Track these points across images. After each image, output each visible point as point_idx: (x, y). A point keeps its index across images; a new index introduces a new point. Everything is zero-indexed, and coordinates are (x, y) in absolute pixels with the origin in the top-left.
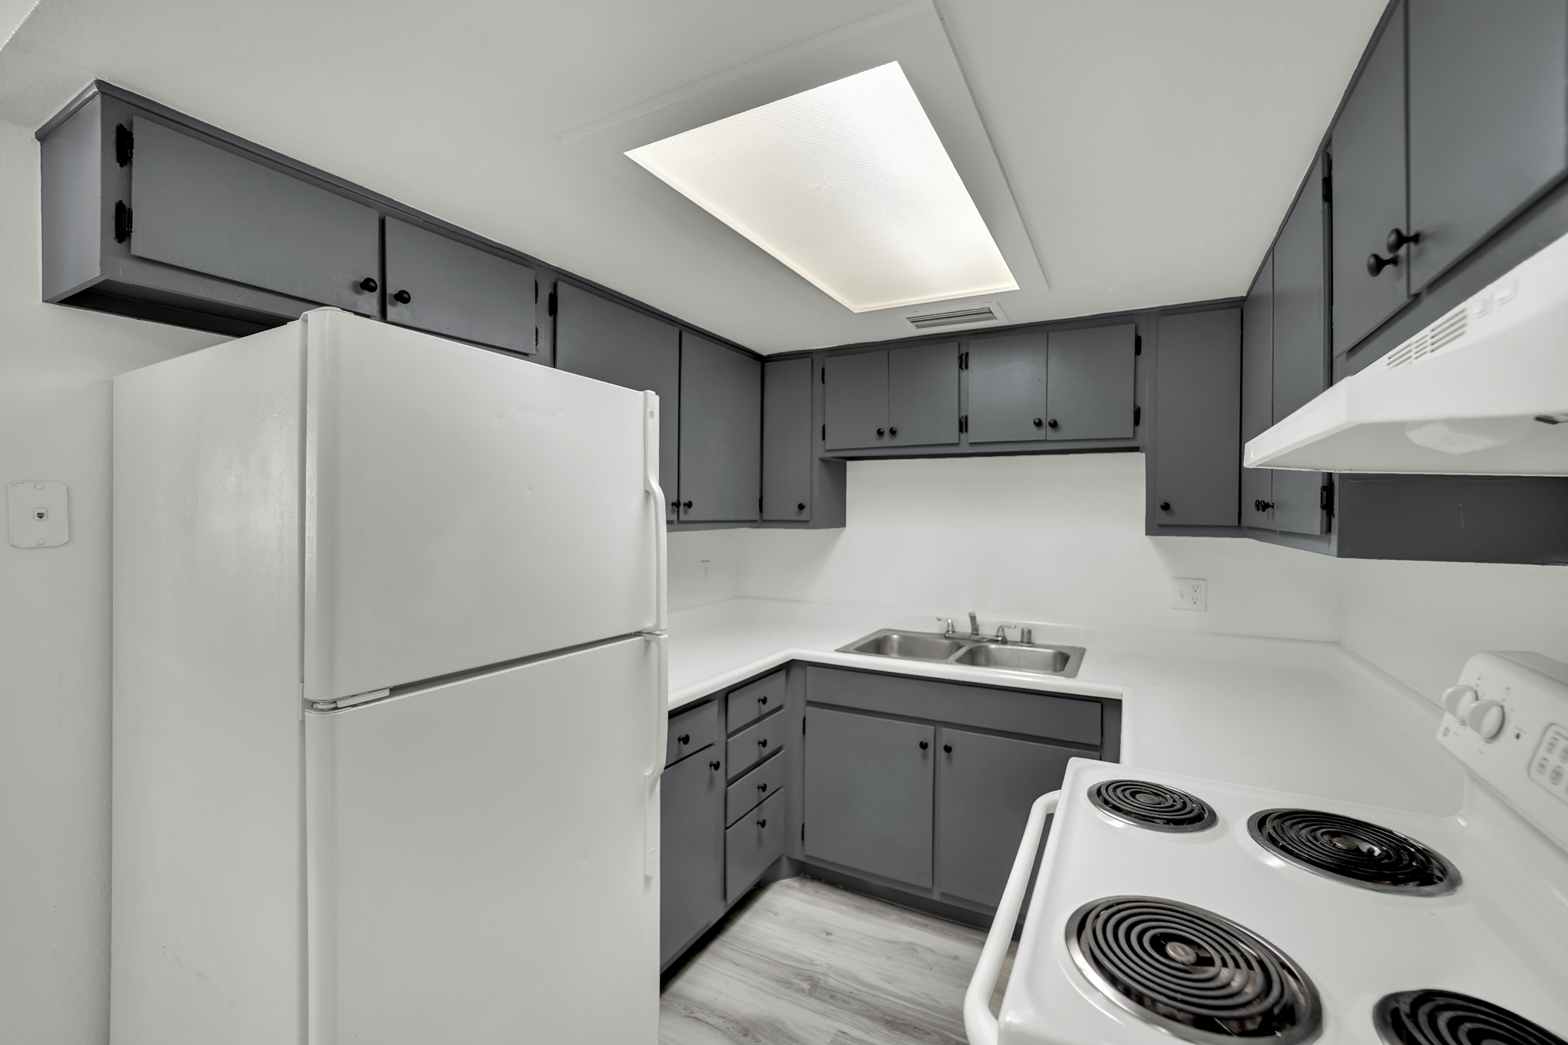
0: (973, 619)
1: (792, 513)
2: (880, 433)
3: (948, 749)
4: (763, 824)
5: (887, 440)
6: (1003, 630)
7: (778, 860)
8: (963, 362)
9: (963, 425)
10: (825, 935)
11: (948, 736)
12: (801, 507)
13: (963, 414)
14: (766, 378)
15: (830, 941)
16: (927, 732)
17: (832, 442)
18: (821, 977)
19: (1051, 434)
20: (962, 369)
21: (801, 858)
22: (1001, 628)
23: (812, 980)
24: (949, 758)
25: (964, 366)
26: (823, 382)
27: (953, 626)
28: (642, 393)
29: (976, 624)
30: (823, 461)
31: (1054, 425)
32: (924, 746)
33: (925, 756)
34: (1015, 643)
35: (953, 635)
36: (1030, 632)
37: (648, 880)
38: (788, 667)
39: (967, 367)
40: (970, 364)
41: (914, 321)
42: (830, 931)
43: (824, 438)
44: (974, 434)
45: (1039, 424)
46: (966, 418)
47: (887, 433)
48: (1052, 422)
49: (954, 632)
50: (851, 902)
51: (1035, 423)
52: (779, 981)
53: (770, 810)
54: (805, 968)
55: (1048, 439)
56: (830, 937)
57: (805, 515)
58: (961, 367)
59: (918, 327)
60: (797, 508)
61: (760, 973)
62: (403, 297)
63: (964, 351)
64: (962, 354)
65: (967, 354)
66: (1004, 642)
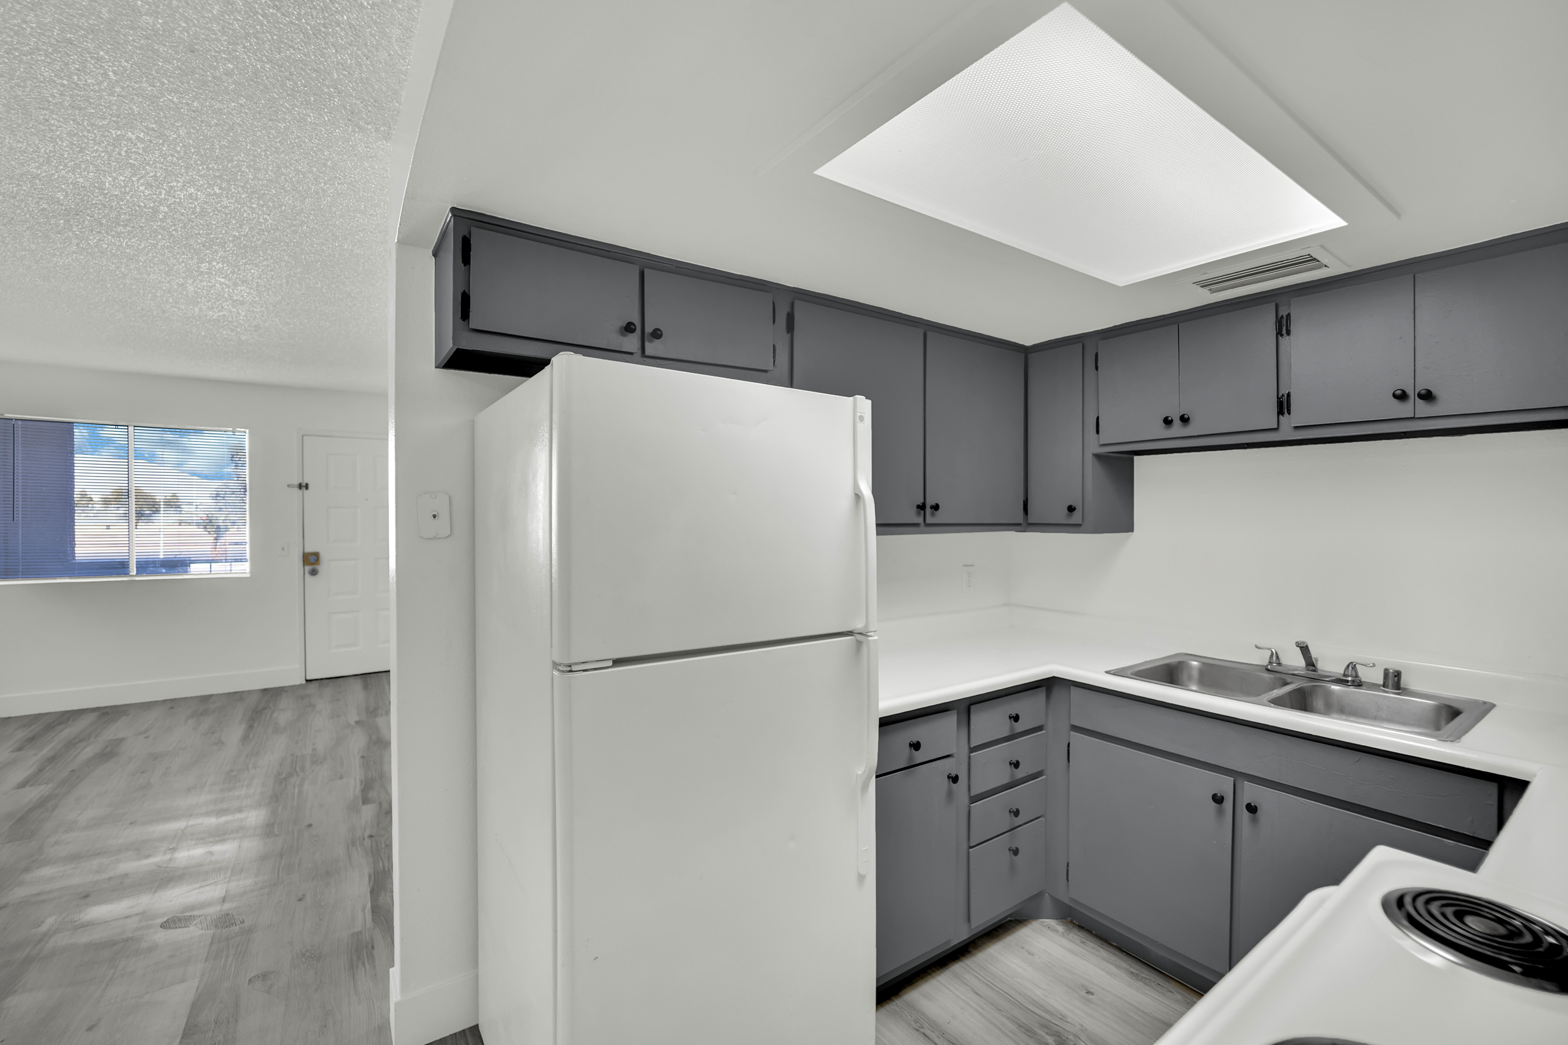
0: (1305, 650)
1: (1061, 515)
2: (1168, 422)
3: (1252, 809)
4: (1016, 852)
5: (1177, 429)
6: (1354, 668)
7: (1039, 895)
8: (1283, 327)
9: (1283, 406)
10: (1085, 992)
11: (1250, 792)
12: (1071, 509)
13: (1283, 391)
14: (1031, 371)
15: (1089, 1001)
16: (1224, 785)
17: (1105, 437)
18: (1071, 1037)
19: (1423, 408)
20: (1282, 335)
21: (1067, 901)
22: (1352, 666)
23: (1059, 1036)
24: (1255, 821)
25: (1284, 332)
26: (1097, 368)
27: (1277, 657)
28: (851, 398)
29: (1311, 657)
30: (1097, 456)
31: (1427, 396)
32: (1218, 799)
33: (1220, 813)
34: (1373, 686)
35: (1279, 669)
36: (1398, 674)
37: (861, 878)
38: (1049, 685)
39: (1288, 333)
40: (1292, 328)
41: (1204, 285)
42: (1092, 990)
43: (1098, 432)
44: (1299, 414)
45: (1402, 396)
46: (1289, 395)
47: (1177, 422)
48: (1423, 392)
49: (1279, 664)
50: (1124, 965)
51: (1395, 396)
52: (1020, 1026)
53: (1023, 838)
54: (1054, 1021)
55: (1416, 417)
56: (1090, 997)
57: (1076, 518)
58: (1279, 333)
59: (1212, 291)
60: (1067, 511)
61: (1001, 1011)
62: (657, 334)
63: (1283, 312)
64: (1282, 317)
65: (1289, 315)
66: (1358, 684)
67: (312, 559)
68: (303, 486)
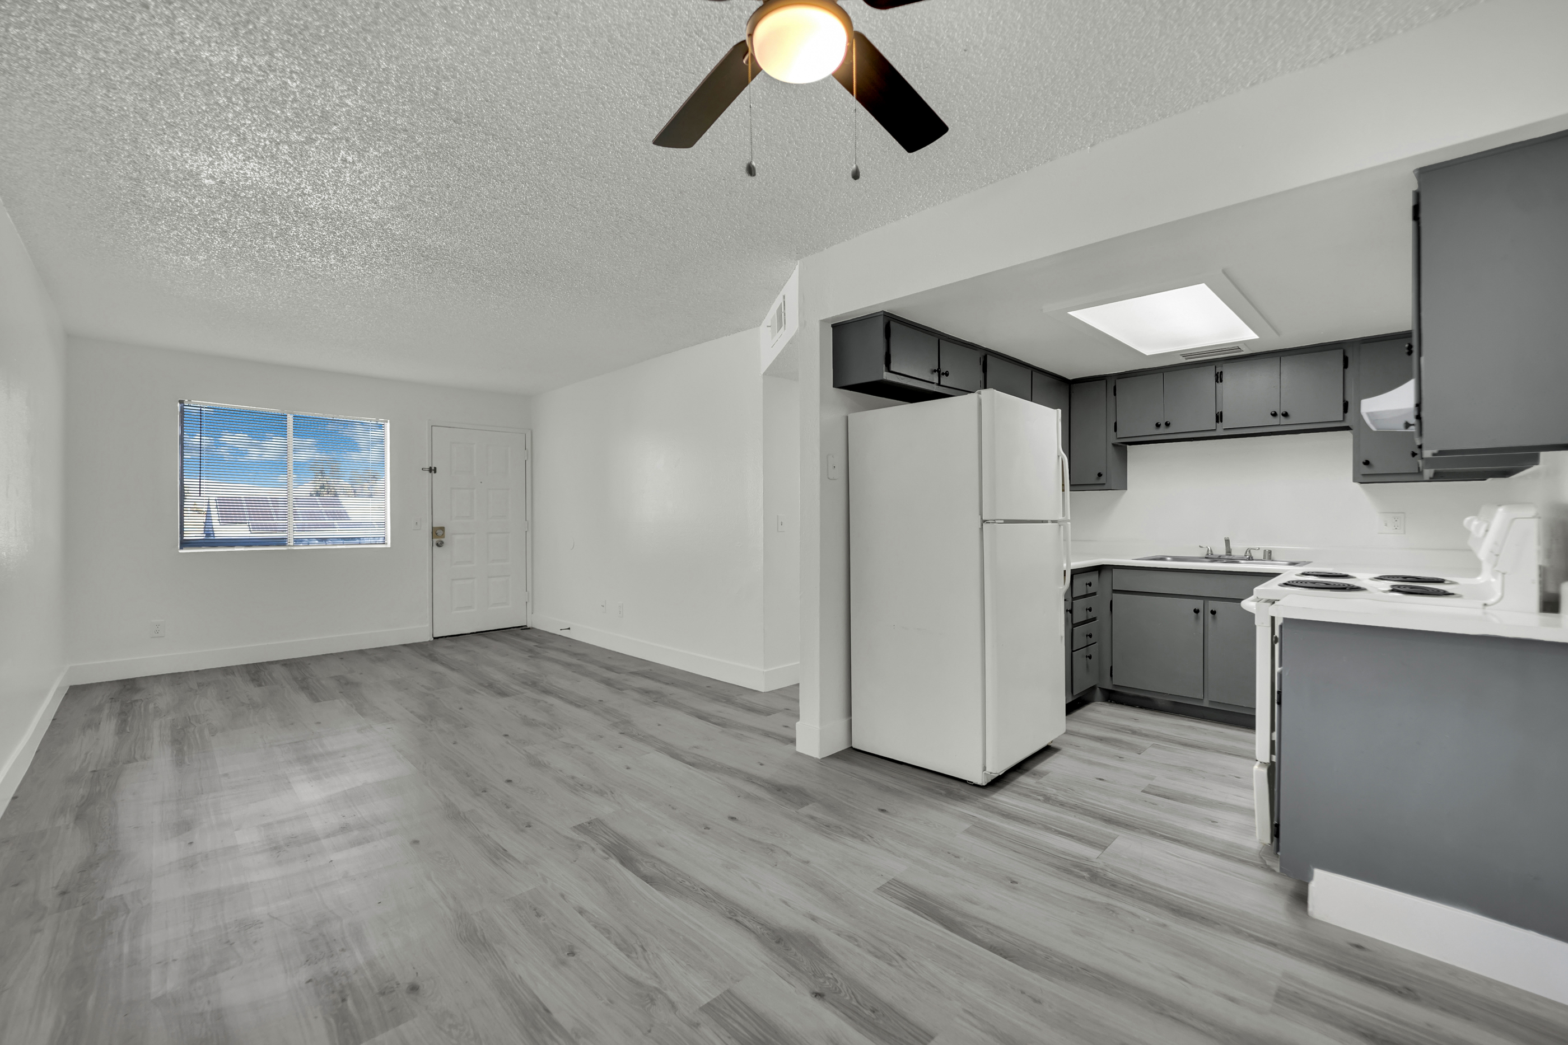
1: (1093, 479)
2: (1158, 425)
3: (1213, 612)
4: (1090, 657)
5: (1162, 430)
7: (1094, 688)
8: (1219, 378)
9: (1219, 418)
11: (1212, 605)
12: (1100, 475)
13: (1219, 411)
14: (1073, 394)
16: (1199, 604)
17: (1120, 434)
19: (1284, 421)
20: (1218, 382)
21: (1110, 687)
24: (1214, 618)
25: (1219, 380)
26: (1115, 394)
27: (1211, 549)
28: (1056, 411)
30: (1114, 445)
31: (1286, 415)
32: (1197, 611)
33: (1197, 618)
38: (1099, 569)
39: (1221, 381)
40: (1223, 379)
41: (1184, 356)
43: (1116, 430)
44: (1226, 423)
45: (1274, 415)
46: (1221, 413)
47: (1163, 425)
48: (1284, 413)
51: (1272, 414)
53: (1093, 650)
55: (1281, 423)
57: (1102, 480)
58: (1217, 381)
59: (1186, 359)
60: (1097, 476)
63: (1219, 370)
64: (1218, 373)
65: (1221, 372)
67: (440, 532)
68: (432, 470)
